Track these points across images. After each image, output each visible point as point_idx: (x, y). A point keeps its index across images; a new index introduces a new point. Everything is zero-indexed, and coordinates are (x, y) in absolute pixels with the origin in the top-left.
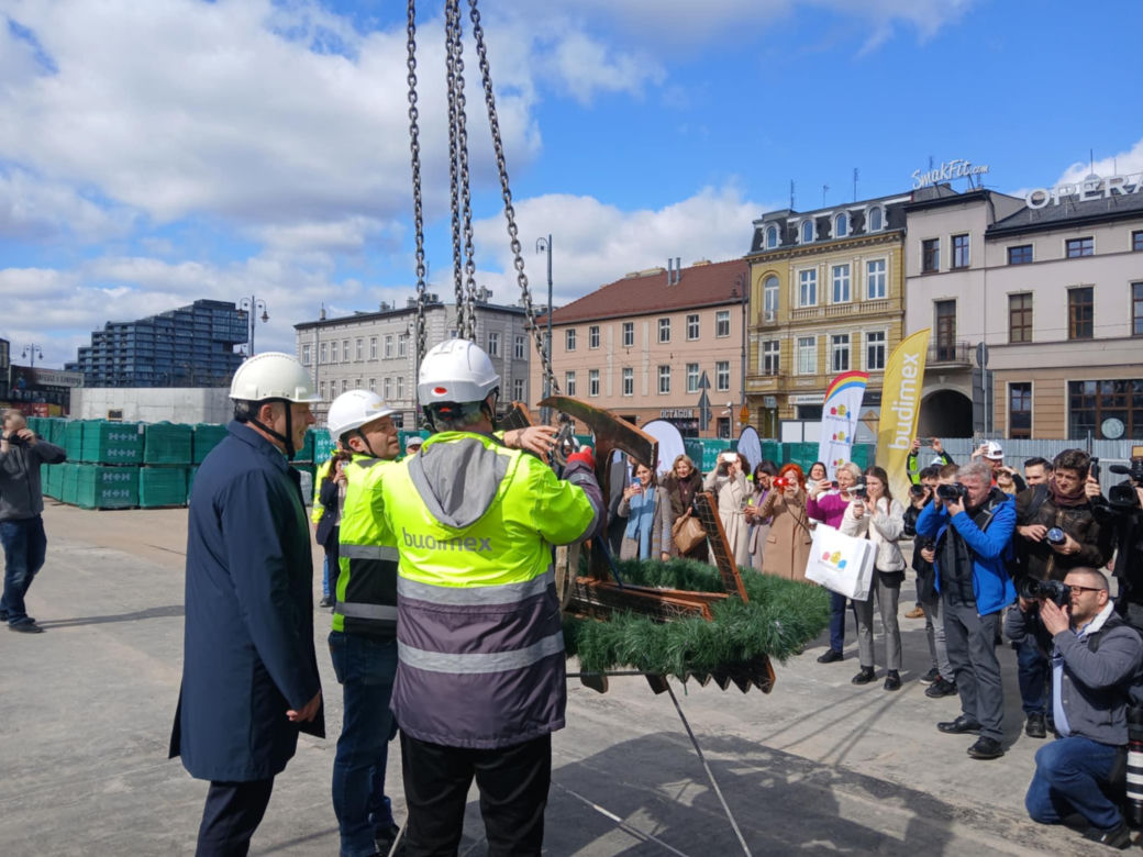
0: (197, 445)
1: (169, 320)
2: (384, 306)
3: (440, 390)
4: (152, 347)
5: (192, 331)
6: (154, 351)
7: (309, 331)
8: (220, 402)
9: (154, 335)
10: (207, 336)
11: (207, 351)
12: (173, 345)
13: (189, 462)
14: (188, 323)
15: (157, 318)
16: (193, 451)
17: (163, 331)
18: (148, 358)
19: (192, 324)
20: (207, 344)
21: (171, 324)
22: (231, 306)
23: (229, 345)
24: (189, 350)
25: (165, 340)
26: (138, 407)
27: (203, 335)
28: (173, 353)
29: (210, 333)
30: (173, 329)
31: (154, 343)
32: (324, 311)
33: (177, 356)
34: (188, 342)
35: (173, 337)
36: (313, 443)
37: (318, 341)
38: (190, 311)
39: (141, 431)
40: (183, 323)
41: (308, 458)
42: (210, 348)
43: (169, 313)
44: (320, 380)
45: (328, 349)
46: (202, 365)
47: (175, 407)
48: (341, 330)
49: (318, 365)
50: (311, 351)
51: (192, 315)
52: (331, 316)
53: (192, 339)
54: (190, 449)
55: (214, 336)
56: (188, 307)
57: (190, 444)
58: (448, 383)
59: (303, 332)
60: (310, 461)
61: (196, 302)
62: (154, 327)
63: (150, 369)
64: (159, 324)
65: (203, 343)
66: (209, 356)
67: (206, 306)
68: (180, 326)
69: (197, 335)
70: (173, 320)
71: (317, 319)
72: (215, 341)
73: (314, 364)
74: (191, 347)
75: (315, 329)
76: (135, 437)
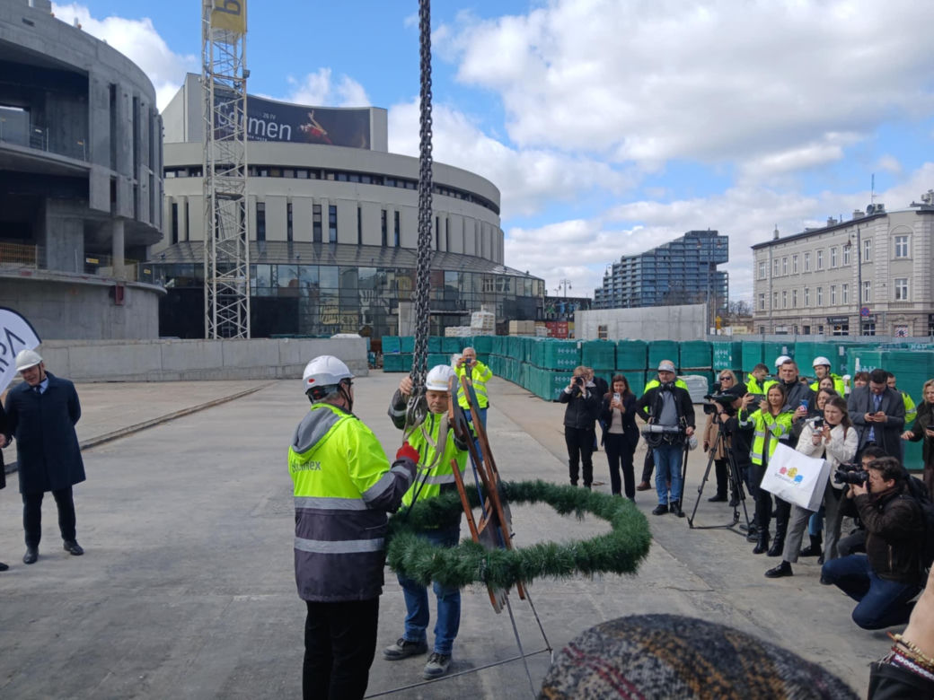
0: (619, 355)
1: (665, 250)
2: (831, 221)
3: (311, 380)
4: (654, 272)
5: (684, 257)
6: (655, 275)
7: (764, 250)
9: (655, 263)
10: (695, 260)
11: (696, 272)
12: (669, 269)
13: (613, 368)
14: (681, 250)
15: (657, 250)
16: (616, 361)
17: (662, 259)
18: (651, 281)
19: (683, 251)
20: (696, 266)
21: (668, 253)
22: (715, 233)
23: (713, 265)
24: (681, 272)
25: (663, 265)
26: (617, 323)
27: (691, 259)
28: (669, 275)
29: (698, 257)
30: (669, 257)
31: (655, 269)
32: (776, 232)
33: (673, 277)
34: (681, 265)
35: (669, 263)
36: (712, 353)
37: (771, 259)
38: (682, 241)
39: (579, 346)
40: (677, 251)
41: (708, 365)
42: (698, 269)
43: (666, 245)
44: (774, 290)
45: (781, 264)
46: (692, 283)
48: (791, 246)
49: (771, 279)
50: (766, 267)
51: (683, 244)
52: (781, 236)
53: (683, 263)
54: (613, 359)
55: (701, 259)
56: (680, 239)
57: (613, 355)
59: (759, 251)
60: (710, 367)
61: (686, 234)
62: (655, 256)
63: (652, 289)
64: (658, 254)
65: (692, 266)
66: (698, 275)
67: (694, 236)
68: (674, 254)
69: (688, 260)
70: (669, 250)
71: (771, 238)
72: (702, 263)
73: (768, 277)
74: (683, 269)
75: (768, 248)
76: (575, 351)
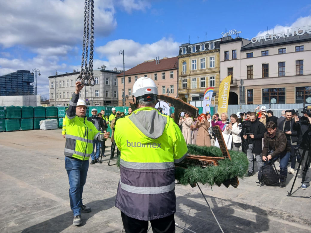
0: (22, 112)
1: (10, 76)
2: (75, 71)
3: (149, 90)
4: (5, 84)
5: (17, 79)
6: (6, 85)
7: (53, 78)
8: (28, 99)
9: (6, 80)
10: (21, 80)
11: (22, 85)
12: (11, 83)
13: (20, 117)
14: (16, 77)
15: (6, 76)
16: (21, 114)
17: (8, 79)
18: (4, 87)
19: (17, 77)
20: (22, 83)
21: (11, 77)
22: (29, 72)
23: (28, 83)
24: (16, 84)
25: (9, 82)
26: (3, 101)
27: (20, 80)
28: (11, 85)
29: (23, 79)
30: (11, 79)
31: (6, 83)
32: (57, 73)
33: (13, 86)
34: (16, 82)
35: (11, 81)
36: (57, 111)
37: (55, 81)
38: (16, 73)
39: (5, 109)
40: (14, 77)
41: (56, 115)
42: (23, 84)
43: (10, 74)
44: (57, 92)
45: (59, 83)
46: (21, 89)
47: (14, 101)
48: (62, 78)
49: (55, 88)
50: (54, 84)
51: (17, 74)
52: (58, 74)
53: (17, 81)
54: (20, 114)
55: (24, 80)
56: (15, 72)
57: (20, 112)
58: (152, 87)
59: (51, 79)
60: (57, 116)
61: (18, 71)
62: (5, 78)
63: (5, 90)
64: (7, 77)
65: (20, 82)
66: (23, 86)
67: (21, 72)
68: (13, 78)
69: (18, 80)
70: (11, 76)
71: (55, 75)
72: (24, 82)
73: (54, 88)
74: (17, 83)
75: (54, 78)
76: (3, 111)
